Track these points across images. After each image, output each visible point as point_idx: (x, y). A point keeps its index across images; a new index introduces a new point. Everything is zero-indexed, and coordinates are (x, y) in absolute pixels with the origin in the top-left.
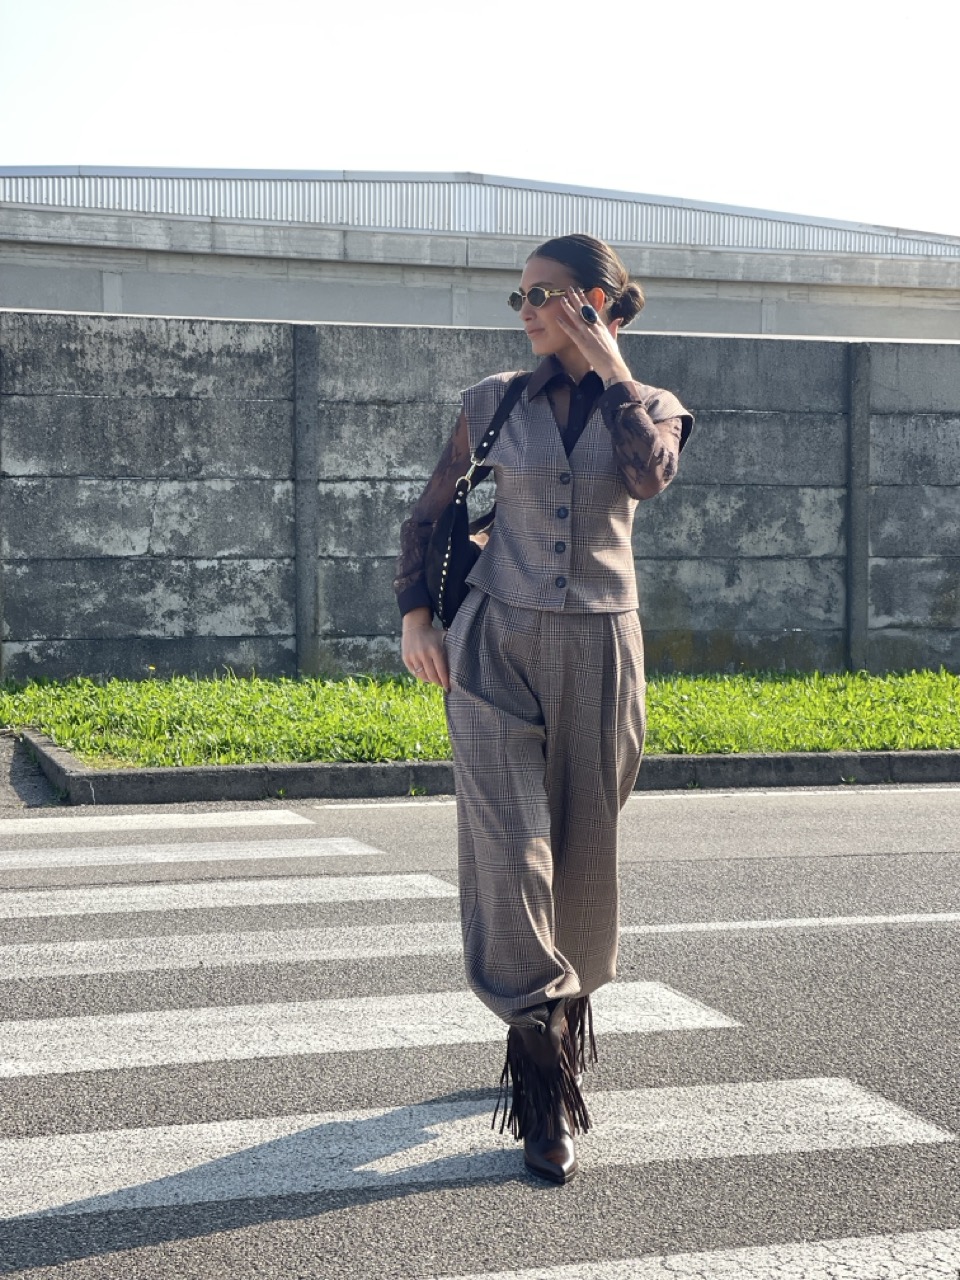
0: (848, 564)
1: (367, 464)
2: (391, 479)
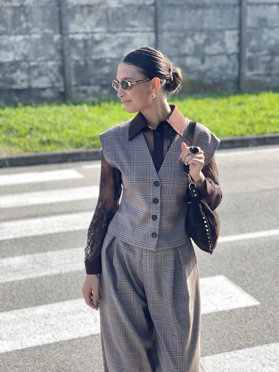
0: (240, 56)
1: (85, 28)
2: (93, 33)
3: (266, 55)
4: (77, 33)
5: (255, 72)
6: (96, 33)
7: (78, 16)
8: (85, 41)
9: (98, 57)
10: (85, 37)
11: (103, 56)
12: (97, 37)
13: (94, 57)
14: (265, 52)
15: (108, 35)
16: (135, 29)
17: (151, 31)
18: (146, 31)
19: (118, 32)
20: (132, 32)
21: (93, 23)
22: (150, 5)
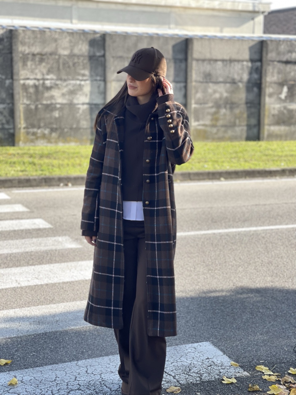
1: (36, 74)
2: (44, 79)
3: (212, 107)
4: (28, 79)
5: (201, 122)
6: (47, 79)
7: (29, 63)
8: (36, 87)
9: (49, 102)
10: (37, 83)
11: (53, 101)
12: (48, 83)
13: (45, 102)
14: (210, 105)
15: (59, 82)
16: (85, 78)
17: (100, 80)
18: (96, 80)
19: (69, 79)
20: (82, 80)
21: (45, 71)
22: (100, 56)
